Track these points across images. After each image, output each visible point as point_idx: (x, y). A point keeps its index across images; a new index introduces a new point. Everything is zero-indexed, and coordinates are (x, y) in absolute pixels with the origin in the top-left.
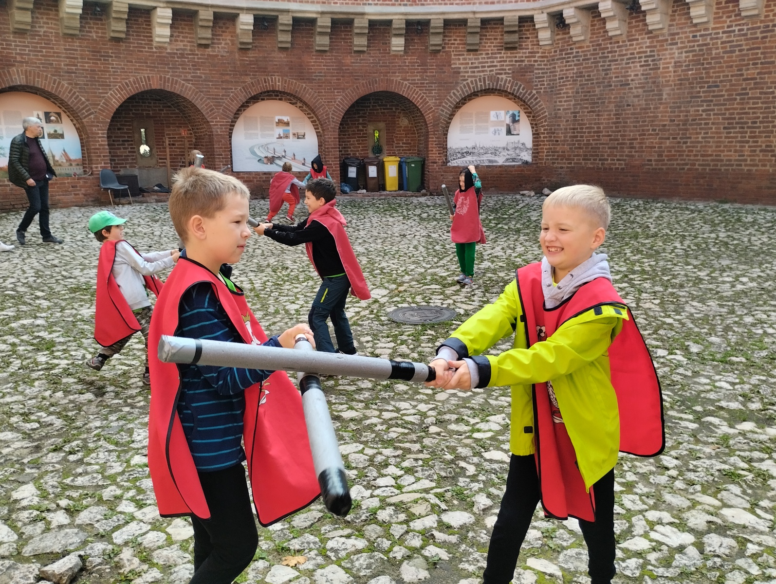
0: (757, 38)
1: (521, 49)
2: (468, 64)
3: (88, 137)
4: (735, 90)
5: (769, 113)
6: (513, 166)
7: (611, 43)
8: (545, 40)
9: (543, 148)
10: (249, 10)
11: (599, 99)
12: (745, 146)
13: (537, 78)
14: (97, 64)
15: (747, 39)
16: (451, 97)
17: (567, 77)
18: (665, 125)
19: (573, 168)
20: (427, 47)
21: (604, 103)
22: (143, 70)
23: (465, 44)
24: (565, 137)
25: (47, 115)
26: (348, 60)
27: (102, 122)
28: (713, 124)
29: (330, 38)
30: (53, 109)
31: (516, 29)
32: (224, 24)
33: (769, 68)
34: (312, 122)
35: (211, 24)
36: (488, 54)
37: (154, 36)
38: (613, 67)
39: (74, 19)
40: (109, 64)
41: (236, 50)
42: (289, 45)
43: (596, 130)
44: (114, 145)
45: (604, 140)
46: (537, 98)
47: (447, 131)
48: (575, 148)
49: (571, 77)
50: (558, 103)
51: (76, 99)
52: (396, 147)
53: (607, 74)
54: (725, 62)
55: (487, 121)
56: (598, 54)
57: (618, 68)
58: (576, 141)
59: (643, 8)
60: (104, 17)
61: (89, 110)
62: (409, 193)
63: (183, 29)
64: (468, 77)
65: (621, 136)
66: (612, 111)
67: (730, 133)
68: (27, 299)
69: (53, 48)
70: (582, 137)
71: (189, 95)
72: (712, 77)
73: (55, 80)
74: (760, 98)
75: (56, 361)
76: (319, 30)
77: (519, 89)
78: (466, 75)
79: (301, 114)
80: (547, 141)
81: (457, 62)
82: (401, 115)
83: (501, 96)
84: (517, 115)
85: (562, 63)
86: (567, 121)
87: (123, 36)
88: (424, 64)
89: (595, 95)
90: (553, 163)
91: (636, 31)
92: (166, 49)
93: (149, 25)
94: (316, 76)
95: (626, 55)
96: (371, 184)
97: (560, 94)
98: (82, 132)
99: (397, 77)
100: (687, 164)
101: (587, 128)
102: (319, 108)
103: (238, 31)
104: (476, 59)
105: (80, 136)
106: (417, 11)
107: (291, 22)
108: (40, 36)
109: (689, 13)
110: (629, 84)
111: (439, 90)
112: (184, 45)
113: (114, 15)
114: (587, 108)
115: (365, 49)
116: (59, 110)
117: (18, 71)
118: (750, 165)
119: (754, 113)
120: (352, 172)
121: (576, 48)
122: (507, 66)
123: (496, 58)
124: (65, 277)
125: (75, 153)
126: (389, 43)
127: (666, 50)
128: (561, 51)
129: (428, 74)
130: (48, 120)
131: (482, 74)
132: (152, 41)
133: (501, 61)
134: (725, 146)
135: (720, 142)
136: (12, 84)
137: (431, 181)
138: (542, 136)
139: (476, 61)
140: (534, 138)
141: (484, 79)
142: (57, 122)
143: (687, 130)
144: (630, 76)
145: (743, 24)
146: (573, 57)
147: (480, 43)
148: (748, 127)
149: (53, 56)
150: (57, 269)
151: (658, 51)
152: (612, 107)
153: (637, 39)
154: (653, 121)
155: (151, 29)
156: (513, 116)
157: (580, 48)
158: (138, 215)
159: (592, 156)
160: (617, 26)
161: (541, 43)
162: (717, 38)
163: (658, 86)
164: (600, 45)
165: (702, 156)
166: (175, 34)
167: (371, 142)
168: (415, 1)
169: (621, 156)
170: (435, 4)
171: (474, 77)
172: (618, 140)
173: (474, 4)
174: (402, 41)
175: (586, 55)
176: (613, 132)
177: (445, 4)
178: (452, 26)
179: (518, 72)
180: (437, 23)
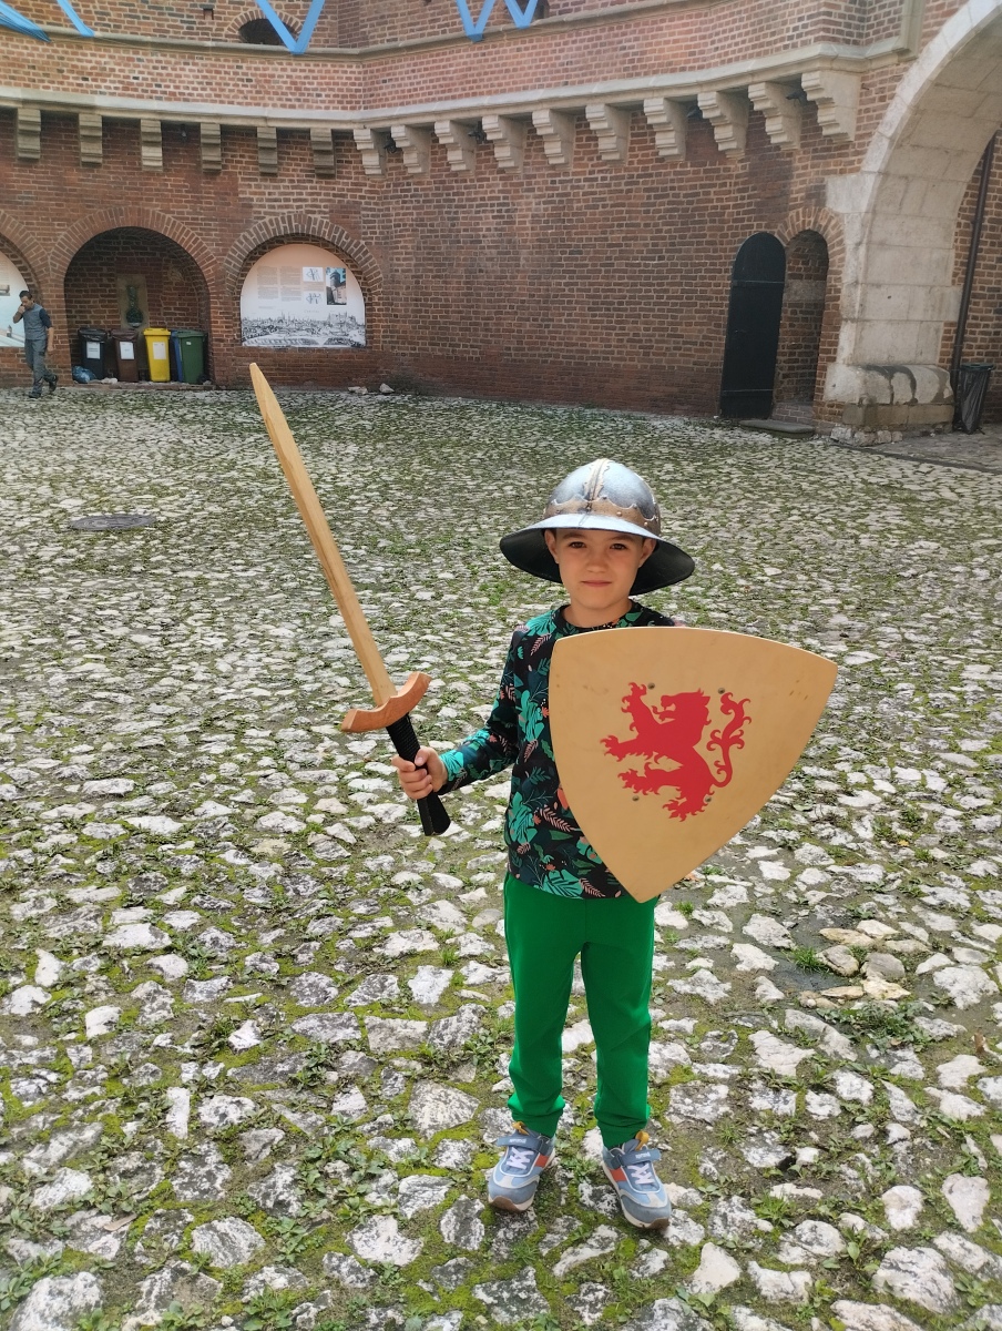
0: (621, 191)
1: (340, 178)
2: (264, 193)
4: (600, 259)
5: (636, 291)
6: (338, 350)
7: (457, 182)
8: (372, 168)
9: (377, 326)
11: (445, 259)
12: (610, 334)
13: (365, 222)
15: (610, 192)
16: (241, 243)
17: (405, 225)
18: (523, 302)
19: (418, 355)
20: (199, 164)
21: (451, 265)
23: (257, 163)
24: (406, 311)
26: (74, 176)
28: (577, 302)
29: (42, 141)
31: (330, 148)
33: (634, 232)
34: (20, 269)
36: (292, 181)
38: (461, 216)
43: (443, 302)
45: (454, 317)
46: (366, 252)
47: (239, 293)
48: (420, 328)
49: (411, 225)
50: (395, 262)
52: (165, 314)
53: (453, 225)
54: (588, 220)
55: (298, 281)
56: (441, 195)
57: (466, 218)
58: (421, 317)
59: (489, 137)
62: (185, 385)
64: (266, 213)
65: (474, 312)
66: (461, 277)
67: (595, 316)
70: (426, 311)
72: (573, 240)
74: (625, 271)
76: (21, 127)
77: (340, 237)
78: (262, 210)
80: (384, 315)
81: (248, 190)
82: (171, 265)
83: (318, 245)
84: (342, 274)
85: (397, 202)
86: (408, 288)
88: (195, 189)
89: (440, 254)
90: (393, 348)
91: (486, 167)
94: (23, 198)
95: (474, 200)
96: (124, 369)
97: (397, 248)
99: (155, 208)
100: (550, 356)
101: (432, 300)
102: (30, 248)
104: (275, 187)
106: (178, 109)
109: (543, 150)
110: (480, 242)
111: (222, 230)
114: (431, 271)
115: (100, 161)
118: (617, 359)
119: (620, 291)
120: (94, 351)
121: (415, 184)
122: (321, 201)
123: (306, 188)
126: (140, 154)
127: (521, 197)
128: (395, 185)
129: (204, 205)
131: (285, 211)
133: (312, 194)
134: (591, 333)
135: (584, 327)
137: (217, 368)
138: (376, 307)
139: (277, 191)
140: (367, 310)
141: (289, 217)
143: (548, 309)
144: (481, 230)
145: (607, 171)
146: (411, 196)
147: (280, 164)
148: (615, 309)
151: (513, 198)
152: (461, 271)
153: (488, 179)
154: (510, 295)
156: (336, 276)
157: (419, 183)
159: (440, 339)
160: (461, 157)
161: (368, 172)
162: (578, 187)
163: (514, 247)
164: (443, 182)
165: (567, 344)
167: (123, 305)
168: (174, 94)
169: (475, 341)
170: (205, 101)
171: (274, 214)
172: (470, 318)
173: (265, 105)
174: (157, 152)
175: (426, 195)
176: (464, 307)
177: (222, 102)
178: (236, 136)
179: (338, 212)
180: (210, 129)
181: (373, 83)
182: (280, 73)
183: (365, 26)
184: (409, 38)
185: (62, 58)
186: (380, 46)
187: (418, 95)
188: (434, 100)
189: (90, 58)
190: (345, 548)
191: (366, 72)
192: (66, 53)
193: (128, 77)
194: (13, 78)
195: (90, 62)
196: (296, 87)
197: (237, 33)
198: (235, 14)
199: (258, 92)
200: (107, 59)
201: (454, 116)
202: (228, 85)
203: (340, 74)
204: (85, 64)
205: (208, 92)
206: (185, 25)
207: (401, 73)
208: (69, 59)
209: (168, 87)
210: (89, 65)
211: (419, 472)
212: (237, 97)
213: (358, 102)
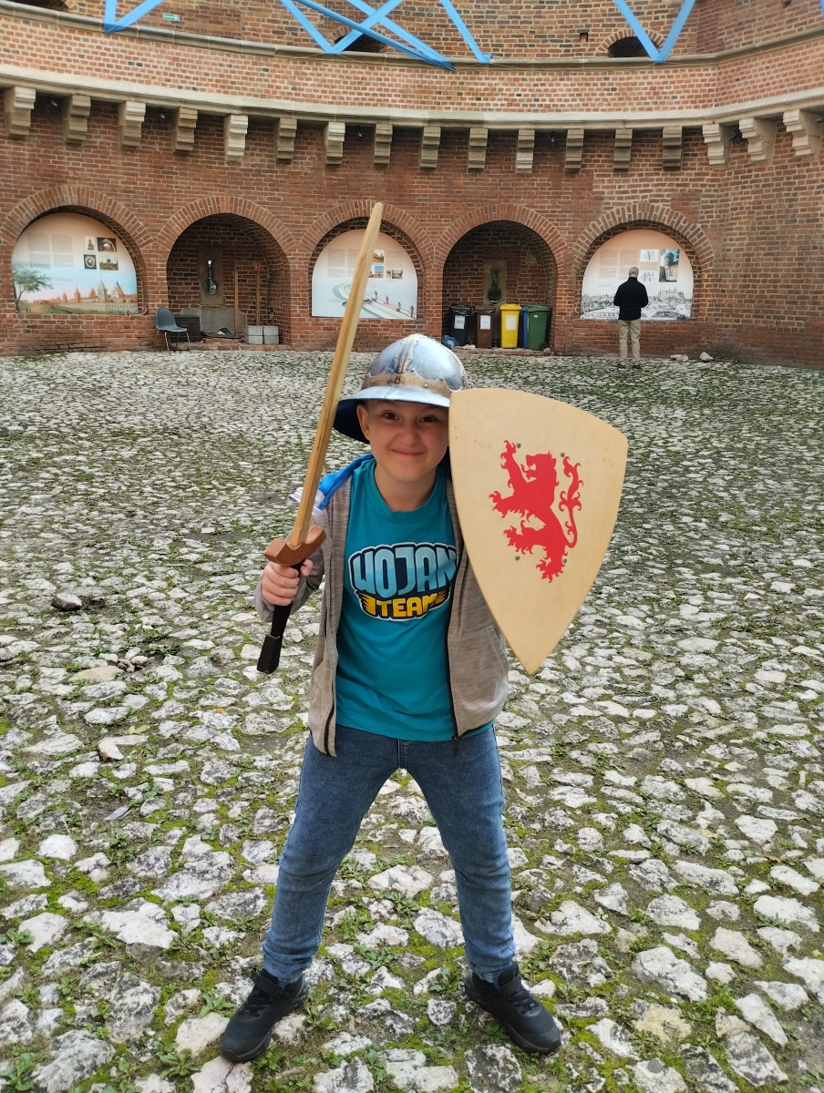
1: (684, 169)
2: (615, 187)
3: (145, 269)
6: (664, 322)
7: (799, 166)
8: (716, 158)
9: (703, 300)
10: (339, 117)
11: (779, 238)
13: (703, 207)
14: (159, 182)
16: (590, 231)
17: (742, 208)
19: (741, 326)
20: (562, 165)
21: (785, 243)
22: (212, 190)
23: (612, 161)
24: (734, 286)
25: (100, 240)
26: (461, 180)
27: (161, 252)
29: (439, 153)
30: (106, 234)
31: (680, 143)
32: (311, 134)
34: (412, 257)
35: (294, 135)
36: (641, 175)
37: (226, 149)
38: (799, 197)
39: (135, 127)
40: (172, 182)
41: (323, 167)
42: (388, 161)
43: (772, 278)
44: (175, 279)
45: (782, 291)
46: (702, 234)
47: (583, 273)
48: (746, 301)
49: (746, 208)
50: (728, 242)
51: (133, 223)
52: (519, 292)
53: (791, 206)
56: (782, 179)
57: (805, 199)
58: (748, 292)
60: (168, 126)
61: (148, 236)
62: (529, 351)
63: (260, 140)
64: (614, 204)
65: (803, 287)
66: (794, 254)
68: (70, 439)
69: (109, 162)
71: (263, 221)
73: (111, 200)
75: (94, 490)
76: (425, 142)
77: (679, 222)
78: (612, 201)
79: (399, 248)
80: (711, 291)
81: (601, 185)
82: (528, 251)
83: (657, 230)
84: (675, 255)
85: (737, 188)
86: (738, 265)
87: (191, 149)
88: (557, 187)
89: (774, 233)
90: (717, 320)
92: (240, 164)
93: (222, 135)
94: (420, 200)
95: (816, 181)
96: (481, 338)
97: (732, 229)
98: (138, 261)
99: (522, 204)
101: (761, 276)
102: (421, 241)
103: (327, 143)
104: (625, 181)
105: (136, 267)
106: (551, 119)
107: (391, 133)
108: (96, 147)
110: (818, 220)
111: (574, 220)
112: (261, 160)
113: (180, 124)
114: (764, 249)
115: (483, 167)
116: (113, 236)
117: (69, 189)
120: (460, 323)
121: (756, 170)
122: (665, 191)
123: (652, 180)
124: (109, 422)
125: (130, 288)
126: (515, 159)
128: (736, 173)
129: (562, 200)
130: (101, 248)
131: (632, 201)
132: (223, 154)
133: (658, 185)
136: (62, 204)
137: (557, 337)
138: (705, 284)
139: (626, 184)
140: (696, 286)
141: (635, 207)
142: (111, 250)
146: (752, 182)
147: (632, 160)
149: (109, 172)
150: (101, 414)
152: (794, 248)
155: (223, 140)
156: (670, 257)
157: (760, 170)
158: (196, 363)
159: (765, 312)
160: (806, 143)
161: (711, 162)
164: (786, 167)
166: (251, 147)
167: (487, 285)
168: (548, 106)
169: (801, 313)
170: (574, 110)
171: (621, 204)
172: (798, 292)
173: (625, 110)
174: (529, 157)
175: (767, 180)
176: (794, 281)
177: (588, 110)
178: (597, 139)
179: (679, 200)
180: (576, 134)
181: (726, 82)
182: (641, 81)
183: (723, 34)
184: (764, 40)
185: (462, 83)
186: (735, 49)
187: (769, 89)
188: (785, 92)
189: (485, 81)
190: (685, 519)
191: (720, 74)
192: (466, 78)
193: (513, 95)
194: (423, 103)
195: (484, 84)
196: (655, 92)
197: (606, 51)
198: (606, 35)
199: (620, 99)
200: (497, 81)
201: (805, 105)
202: (595, 94)
203: (696, 77)
204: (479, 87)
205: (578, 102)
206: (563, 49)
207: (755, 71)
208: (468, 84)
209: (545, 100)
210: (483, 87)
211: (750, 440)
212: (601, 105)
213: (710, 101)
